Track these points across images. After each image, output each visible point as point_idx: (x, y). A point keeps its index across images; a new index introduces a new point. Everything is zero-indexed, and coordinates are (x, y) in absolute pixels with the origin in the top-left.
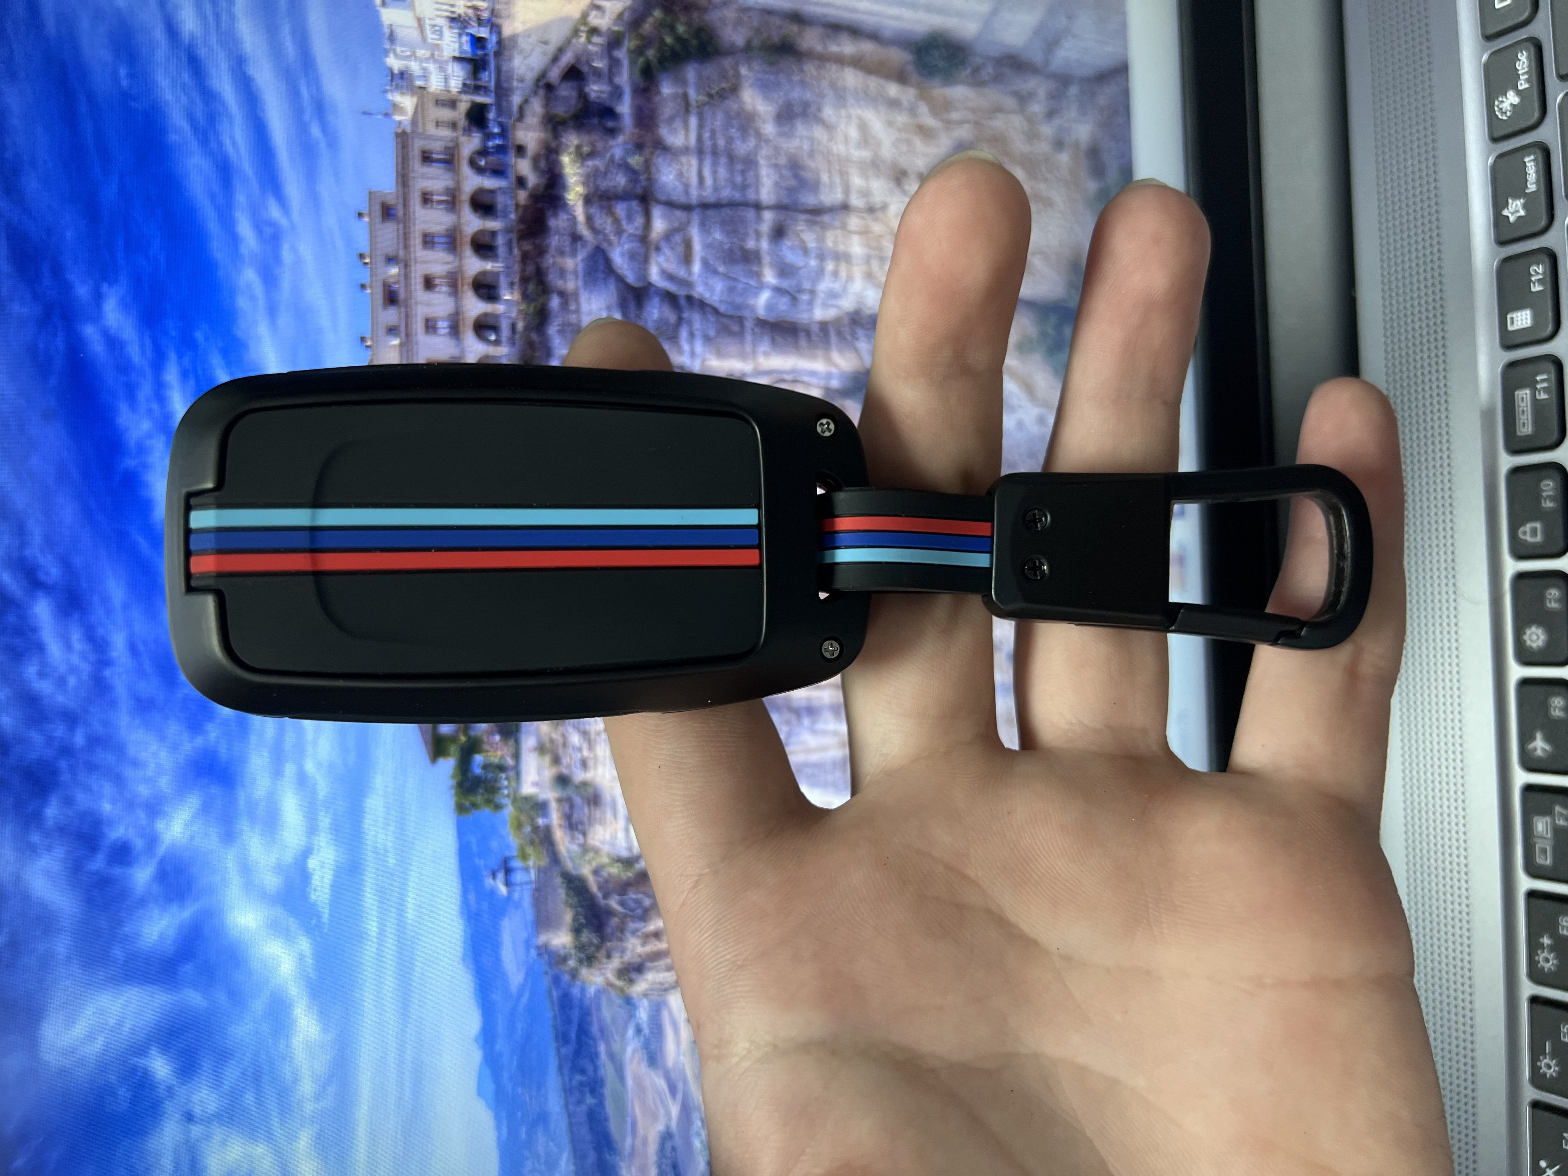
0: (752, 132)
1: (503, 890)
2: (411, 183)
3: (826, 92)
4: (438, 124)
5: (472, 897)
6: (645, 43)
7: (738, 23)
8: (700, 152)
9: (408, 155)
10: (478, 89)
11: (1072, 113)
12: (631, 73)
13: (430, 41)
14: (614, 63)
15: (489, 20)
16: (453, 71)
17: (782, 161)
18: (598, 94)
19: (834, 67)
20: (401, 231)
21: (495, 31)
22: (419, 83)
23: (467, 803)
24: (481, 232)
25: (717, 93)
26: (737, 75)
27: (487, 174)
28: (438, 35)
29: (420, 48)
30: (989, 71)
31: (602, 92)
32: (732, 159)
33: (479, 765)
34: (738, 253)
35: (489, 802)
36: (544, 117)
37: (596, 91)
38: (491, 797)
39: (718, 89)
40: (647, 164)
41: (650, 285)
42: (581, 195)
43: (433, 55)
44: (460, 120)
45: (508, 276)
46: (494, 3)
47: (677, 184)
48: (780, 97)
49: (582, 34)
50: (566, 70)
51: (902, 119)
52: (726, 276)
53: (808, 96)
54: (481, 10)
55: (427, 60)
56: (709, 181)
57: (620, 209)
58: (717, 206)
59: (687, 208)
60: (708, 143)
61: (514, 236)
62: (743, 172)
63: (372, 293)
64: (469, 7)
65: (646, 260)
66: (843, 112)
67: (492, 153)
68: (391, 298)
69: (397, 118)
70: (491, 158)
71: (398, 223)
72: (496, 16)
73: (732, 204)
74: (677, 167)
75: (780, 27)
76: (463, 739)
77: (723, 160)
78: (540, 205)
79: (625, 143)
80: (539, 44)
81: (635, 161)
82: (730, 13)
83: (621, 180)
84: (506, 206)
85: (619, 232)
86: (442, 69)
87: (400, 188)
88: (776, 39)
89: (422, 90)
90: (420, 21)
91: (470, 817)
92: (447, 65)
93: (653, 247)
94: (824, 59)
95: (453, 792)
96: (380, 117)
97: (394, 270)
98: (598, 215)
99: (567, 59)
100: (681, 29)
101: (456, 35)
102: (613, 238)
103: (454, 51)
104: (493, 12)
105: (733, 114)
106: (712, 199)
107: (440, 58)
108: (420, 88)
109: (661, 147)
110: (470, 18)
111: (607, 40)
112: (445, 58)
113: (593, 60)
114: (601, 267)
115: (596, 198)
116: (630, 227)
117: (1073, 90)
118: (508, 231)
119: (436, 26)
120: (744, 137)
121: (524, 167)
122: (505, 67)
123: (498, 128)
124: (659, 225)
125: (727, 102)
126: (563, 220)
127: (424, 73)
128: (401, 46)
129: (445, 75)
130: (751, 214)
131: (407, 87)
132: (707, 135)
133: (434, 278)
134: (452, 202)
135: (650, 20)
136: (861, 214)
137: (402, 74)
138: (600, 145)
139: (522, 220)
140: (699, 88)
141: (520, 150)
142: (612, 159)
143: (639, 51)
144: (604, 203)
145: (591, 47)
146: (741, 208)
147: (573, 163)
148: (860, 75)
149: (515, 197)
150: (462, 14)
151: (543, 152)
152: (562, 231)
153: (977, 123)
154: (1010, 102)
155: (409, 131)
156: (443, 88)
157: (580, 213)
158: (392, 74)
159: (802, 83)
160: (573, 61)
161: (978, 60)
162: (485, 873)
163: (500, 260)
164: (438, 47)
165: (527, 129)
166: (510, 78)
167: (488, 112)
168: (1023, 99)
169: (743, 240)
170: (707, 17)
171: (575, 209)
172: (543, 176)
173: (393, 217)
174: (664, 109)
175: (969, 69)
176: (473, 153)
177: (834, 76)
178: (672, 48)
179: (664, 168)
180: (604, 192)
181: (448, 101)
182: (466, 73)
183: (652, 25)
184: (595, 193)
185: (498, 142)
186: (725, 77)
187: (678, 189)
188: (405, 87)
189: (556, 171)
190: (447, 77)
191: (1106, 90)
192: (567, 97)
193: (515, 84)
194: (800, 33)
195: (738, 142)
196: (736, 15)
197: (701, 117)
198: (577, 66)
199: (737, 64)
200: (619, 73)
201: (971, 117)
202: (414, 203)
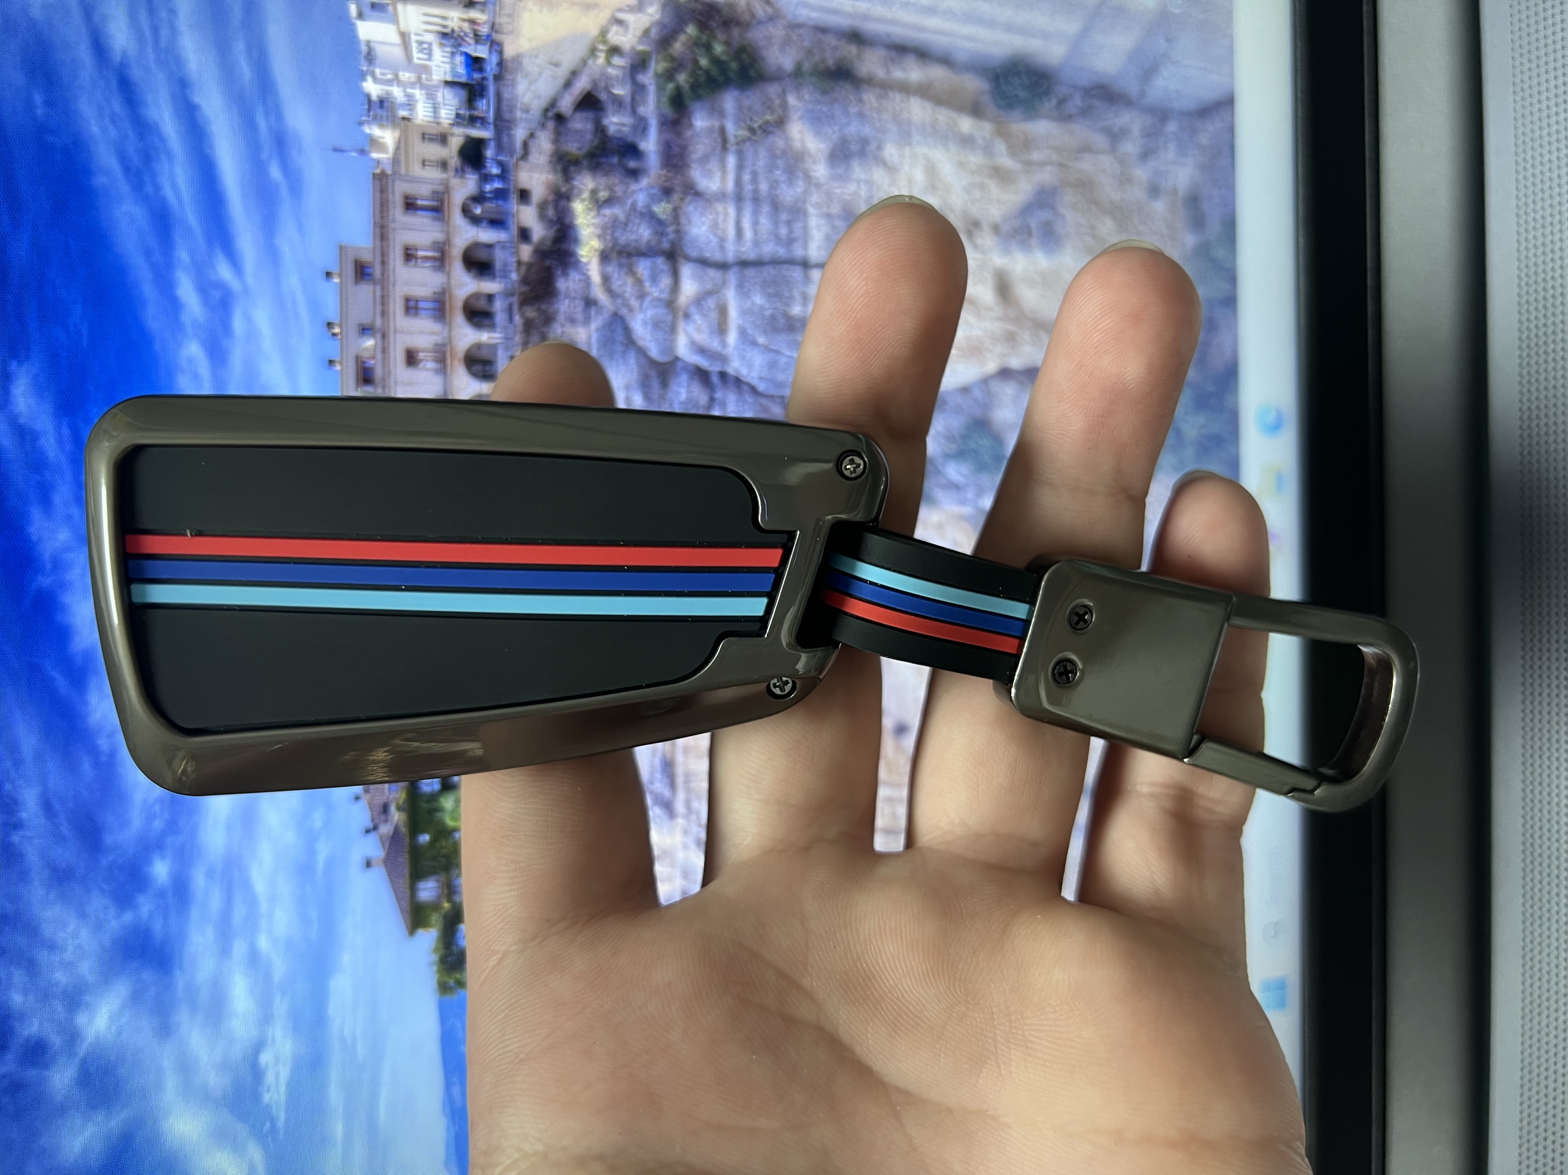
0: (800, 175)
2: (391, 236)
3: (889, 126)
4: (424, 163)
6: (676, 66)
7: (786, 42)
8: (739, 198)
9: (387, 201)
10: (473, 120)
11: (1170, 153)
12: (658, 102)
13: (416, 61)
14: (639, 89)
15: (489, 36)
16: (444, 98)
17: (835, 209)
18: (618, 127)
19: (898, 97)
20: (378, 293)
21: (496, 50)
22: (403, 113)
23: (451, 982)
24: (476, 296)
25: (760, 127)
26: (784, 106)
27: (484, 224)
28: (425, 54)
29: (403, 71)
30: (1077, 101)
31: (623, 125)
32: (776, 206)
34: (782, 321)
36: (552, 156)
37: (617, 124)
39: (760, 122)
40: (676, 212)
41: (677, 358)
42: (596, 250)
43: (419, 80)
44: (452, 158)
45: (507, 348)
46: (494, 17)
47: (711, 237)
48: (833, 132)
49: (599, 54)
50: (580, 98)
51: (976, 159)
52: (767, 349)
53: (867, 130)
54: (479, 24)
55: (413, 85)
56: (748, 234)
57: (643, 267)
58: (758, 263)
59: (723, 266)
60: (748, 188)
61: (515, 300)
62: (789, 223)
63: (341, 370)
64: (464, 20)
65: (673, 329)
66: (907, 151)
67: (490, 198)
68: (366, 376)
69: (375, 155)
70: (489, 205)
71: (375, 283)
72: (496, 32)
73: (776, 262)
74: (711, 217)
75: (835, 48)
76: (446, 905)
77: (766, 209)
78: (547, 263)
79: (651, 187)
80: (548, 66)
81: (661, 210)
82: (777, 31)
83: (644, 233)
84: (506, 264)
85: (642, 296)
86: (431, 97)
87: (378, 243)
88: (830, 62)
89: (406, 121)
90: (404, 36)
91: (454, 997)
92: (437, 91)
93: (681, 314)
94: (886, 87)
95: (435, 968)
96: (354, 154)
97: (369, 343)
98: (616, 275)
99: (582, 85)
100: (719, 49)
101: (448, 55)
102: (634, 303)
103: (445, 73)
104: (493, 26)
105: (778, 152)
106: (751, 256)
107: (429, 83)
108: (404, 119)
109: (692, 192)
110: (466, 34)
111: (629, 61)
112: (435, 83)
113: (613, 86)
114: (620, 337)
115: (615, 254)
116: (654, 289)
117: (1172, 127)
118: (508, 294)
119: (424, 43)
120: (791, 181)
121: (528, 216)
122: (506, 95)
123: (497, 168)
124: (689, 287)
125: (771, 138)
126: (574, 280)
127: (409, 100)
128: (380, 67)
129: (434, 104)
130: (796, 273)
131: (388, 117)
132: (747, 177)
133: (418, 352)
134: (441, 260)
135: (682, 38)
137: (382, 102)
138: (619, 190)
139: (524, 281)
140: (738, 121)
141: (524, 195)
142: (633, 207)
143: (669, 75)
144: (624, 261)
145: (610, 70)
146: (786, 266)
147: (587, 211)
148: (928, 106)
149: (517, 253)
150: (456, 29)
151: (551, 198)
152: (573, 294)
153: (1061, 165)
154: (1100, 141)
155: (389, 172)
156: (431, 119)
157: (594, 272)
158: (370, 101)
159: (861, 115)
160: (588, 87)
161: (1064, 90)
163: (498, 329)
164: (426, 69)
165: (531, 170)
166: (512, 108)
167: (485, 148)
168: (1115, 137)
169: (788, 305)
170: (749, 35)
171: (588, 267)
172: (551, 227)
173: (369, 278)
174: (697, 147)
175: (1054, 102)
176: (467, 199)
177: (897, 108)
178: (707, 72)
179: (696, 218)
180: (624, 247)
181: (437, 135)
182: (460, 101)
183: (683, 44)
184: (613, 249)
185: (497, 185)
186: (770, 108)
187: (712, 244)
188: (385, 118)
189: (567, 221)
190: (437, 106)
191: (1210, 127)
192: (582, 131)
193: (519, 114)
194: (859, 56)
195: (784, 187)
196: (784, 32)
197: (741, 156)
198: (594, 93)
199: (784, 92)
200: (644, 102)
201: (1054, 157)
202: (394, 260)
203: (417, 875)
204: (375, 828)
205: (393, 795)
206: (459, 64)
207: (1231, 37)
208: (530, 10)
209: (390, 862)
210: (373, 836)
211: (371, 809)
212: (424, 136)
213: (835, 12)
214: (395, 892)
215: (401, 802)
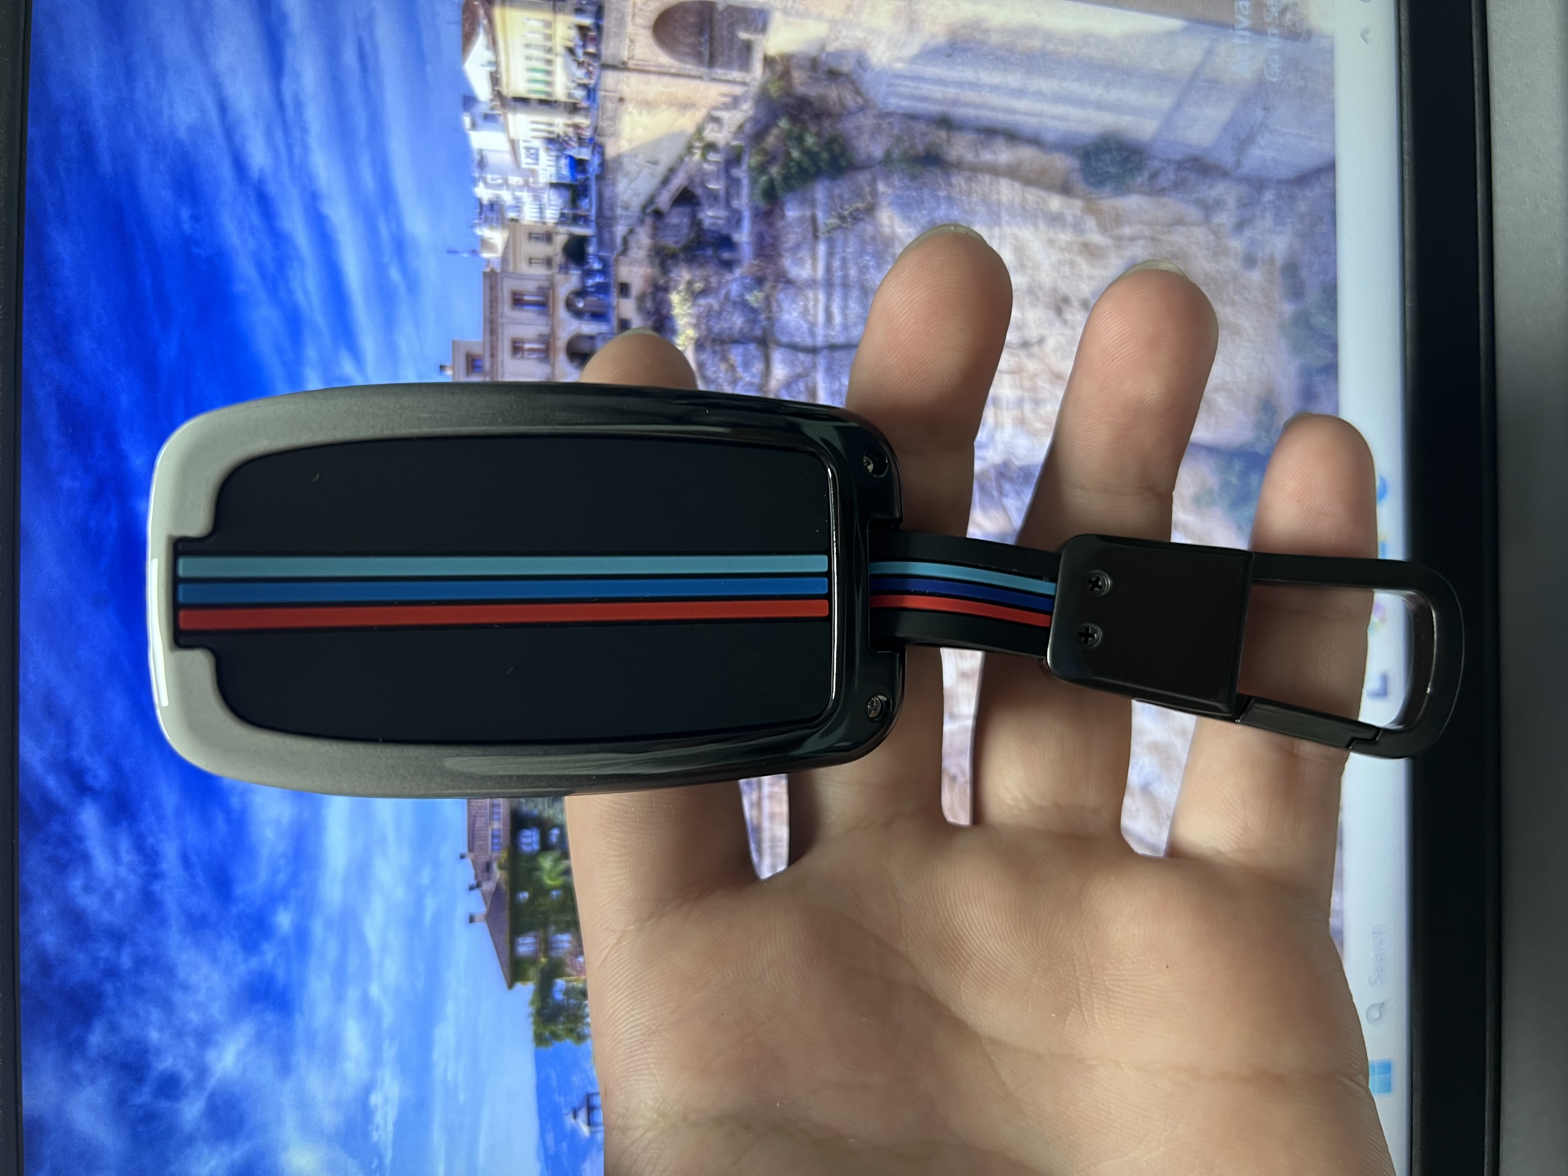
0: (890, 259)
1: (585, 1130)
2: (500, 331)
3: (978, 207)
4: (531, 261)
5: (550, 1138)
6: (770, 159)
7: (877, 131)
8: (829, 285)
9: (497, 298)
10: (576, 219)
12: (752, 194)
13: (524, 166)
14: (733, 183)
15: (591, 140)
16: (549, 200)
18: (712, 221)
19: (987, 178)
21: (598, 153)
22: (511, 215)
23: (547, 1034)
25: (851, 214)
26: (874, 193)
27: (586, 317)
28: (533, 159)
29: (513, 175)
30: (1169, 176)
31: (718, 218)
32: (864, 290)
33: (561, 991)
35: (571, 1031)
36: (650, 250)
37: (712, 217)
38: (572, 1026)
39: (851, 209)
40: (768, 300)
42: (692, 339)
43: (526, 183)
44: (556, 255)
46: (597, 121)
47: (803, 323)
48: (923, 217)
49: (696, 151)
50: (678, 193)
51: (1064, 237)
54: (583, 129)
55: (520, 188)
56: (838, 319)
57: (736, 355)
58: (845, 347)
59: (813, 351)
60: (838, 274)
64: (569, 126)
66: (996, 231)
67: (592, 293)
69: (486, 255)
70: (591, 299)
71: (484, 375)
72: (599, 135)
74: (802, 303)
75: (924, 134)
76: (543, 960)
77: (855, 293)
79: (743, 277)
80: (648, 165)
81: (753, 298)
82: (867, 121)
83: (738, 321)
85: (734, 381)
86: (537, 198)
87: (488, 337)
88: (920, 149)
89: (513, 223)
90: (513, 143)
91: (551, 1049)
92: (544, 193)
94: (975, 170)
95: (531, 1020)
96: (466, 255)
98: (710, 362)
99: (678, 181)
100: (810, 141)
101: (554, 159)
103: (551, 176)
104: (596, 130)
105: (867, 238)
106: (841, 339)
107: (536, 186)
108: (513, 220)
109: (784, 280)
110: (570, 139)
111: (724, 157)
112: (541, 185)
113: (709, 181)
115: (709, 342)
116: (746, 374)
117: (1268, 196)
119: (532, 148)
120: (879, 266)
121: (627, 308)
122: (607, 194)
123: (599, 263)
124: (780, 372)
125: (861, 225)
127: (517, 203)
128: (491, 173)
129: (539, 205)
131: (497, 219)
132: (836, 264)
134: (546, 352)
135: (775, 131)
136: (1015, 351)
137: (492, 205)
138: (714, 280)
140: (829, 210)
141: (624, 289)
142: (727, 297)
143: (762, 168)
144: (718, 348)
145: (706, 166)
147: (683, 302)
148: (1017, 186)
150: (562, 134)
151: (649, 290)
153: (1153, 239)
154: (1194, 213)
155: (498, 270)
156: (538, 220)
158: (481, 205)
159: (950, 199)
160: (685, 183)
161: (1155, 164)
162: (565, 1111)
164: (533, 173)
165: (632, 264)
166: (612, 207)
167: (588, 245)
168: (1208, 209)
170: (840, 126)
172: (649, 319)
173: (479, 370)
174: (790, 236)
175: (1146, 175)
176: (570, 294)
177: (987, 190)
178: (799, 164)
179: (786, 305)
180: (718, 335)
181: (543, 234)
182: (565, 202)
183: (777, 137)
184: (706, 337)
185: (599, 279)
186: (860, 195)
187: (801, 330)
188: (495, 220)
189: (664, 312)
190: (542, 206)
191: (1309, 193)
192: (678, 225)
193: (619, 211)
194: (948, 141)
195: (872, 270)
196: (875, 121)
197: (831, 243)
198: (690, 188)
199: (874, 180)
200: (738, 195)
201: (1147, 232)
202: (503, 353)
203: (517, 931)
204: (478, 885)
205: (495, 855)
206: (564, 167)
207: (1332, 102)
208: (631, 113)
209: (491, 918)
210: (477, 893)
211: (475, 867)
212: (532, 236)
213: (924, 99)
214: (496, 947)
215: (503, 860)
